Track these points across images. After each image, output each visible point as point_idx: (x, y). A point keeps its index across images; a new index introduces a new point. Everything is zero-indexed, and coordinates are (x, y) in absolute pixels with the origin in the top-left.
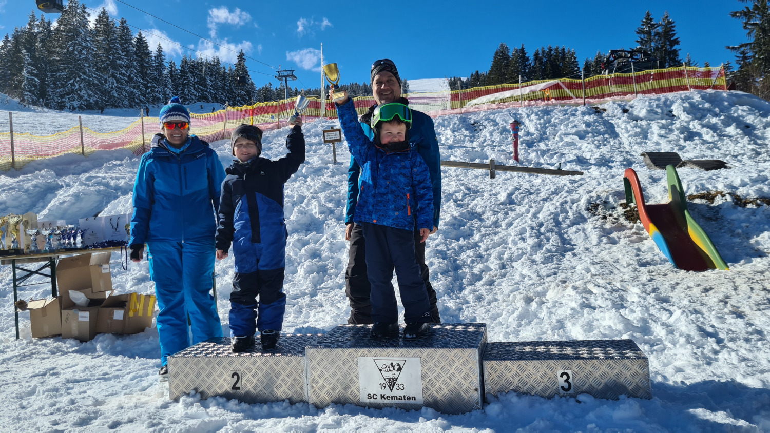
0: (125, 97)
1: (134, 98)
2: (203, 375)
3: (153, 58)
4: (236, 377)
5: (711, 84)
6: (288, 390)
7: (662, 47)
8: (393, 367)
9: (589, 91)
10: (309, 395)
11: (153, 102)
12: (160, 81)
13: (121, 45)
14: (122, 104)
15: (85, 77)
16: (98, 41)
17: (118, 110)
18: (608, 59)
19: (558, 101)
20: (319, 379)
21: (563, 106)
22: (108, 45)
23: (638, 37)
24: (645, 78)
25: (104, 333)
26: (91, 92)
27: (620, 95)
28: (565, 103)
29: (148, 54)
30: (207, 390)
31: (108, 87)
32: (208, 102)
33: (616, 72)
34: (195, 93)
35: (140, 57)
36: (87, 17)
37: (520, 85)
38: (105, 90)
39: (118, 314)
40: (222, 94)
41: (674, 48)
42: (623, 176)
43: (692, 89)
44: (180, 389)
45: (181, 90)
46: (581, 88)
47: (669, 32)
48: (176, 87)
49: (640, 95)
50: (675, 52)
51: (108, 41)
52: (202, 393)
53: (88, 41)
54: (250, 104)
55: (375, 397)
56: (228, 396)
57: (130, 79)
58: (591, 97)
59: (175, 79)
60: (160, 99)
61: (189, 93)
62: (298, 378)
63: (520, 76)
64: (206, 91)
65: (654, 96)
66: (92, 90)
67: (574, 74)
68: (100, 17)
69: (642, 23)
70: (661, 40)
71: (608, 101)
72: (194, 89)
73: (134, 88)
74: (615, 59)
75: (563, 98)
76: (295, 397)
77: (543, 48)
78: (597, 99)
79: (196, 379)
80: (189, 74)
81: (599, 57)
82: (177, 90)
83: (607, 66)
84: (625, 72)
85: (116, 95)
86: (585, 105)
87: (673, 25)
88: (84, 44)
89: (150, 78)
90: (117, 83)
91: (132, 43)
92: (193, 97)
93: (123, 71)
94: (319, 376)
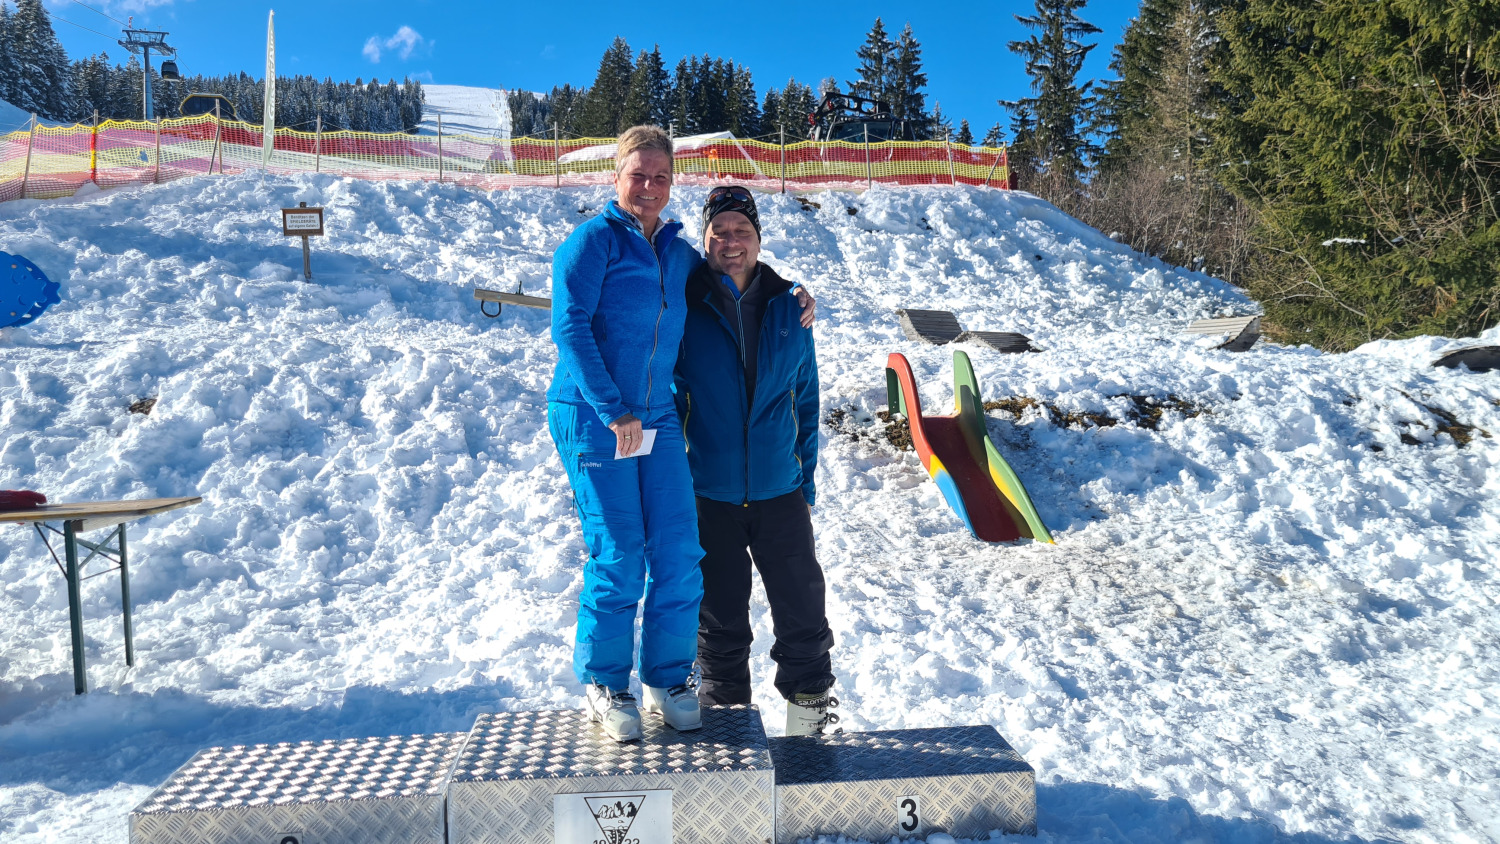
8: (621, 809)
9: (793, 168)
18: (821, 109)
23: (860, 63)
27: (843, 180)
33: (833, 133)
41: (917, 92)
43: (957, 183)
46: (777, 160)
47: (910, 60)
49: (875, 185)
58: (795, 179)
65: (899, 188)
71: (824, 189)
77: (694, 58)
78: (805, 184)
81: (793, 88)
86: (784, 192)
94: (475, 834)
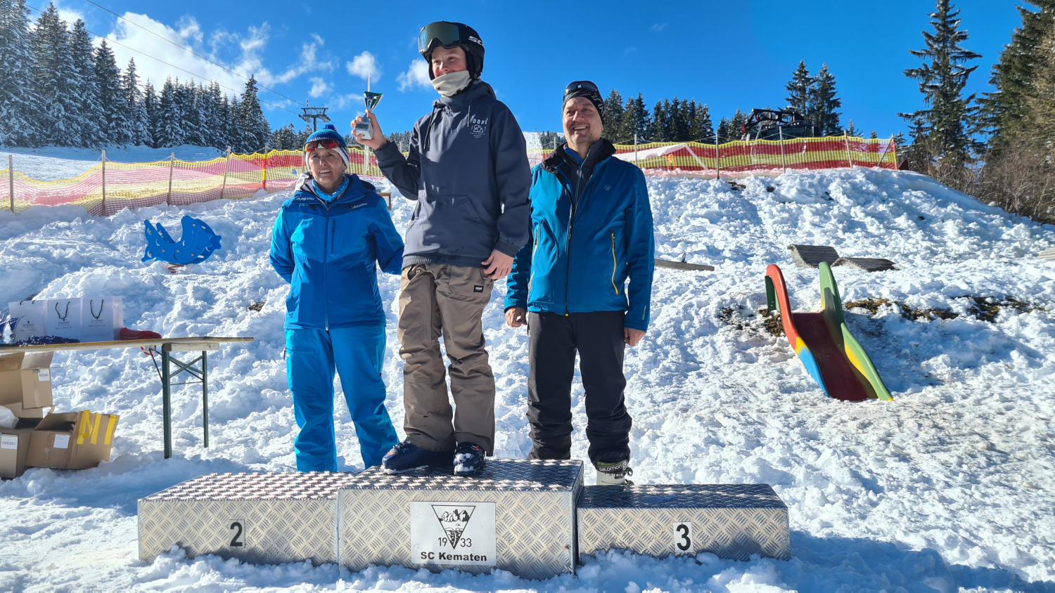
0: (77, 131)
1: (89, 134)
2: (190, 526)
3: (122, 79)
4: (236, 528)
5: (878, 160)
6: (310, 546)
7: (819, 108)
8: (458, 515)
9: (725, 161)
10: (341, 553)
11: (119, 141)
12: (129, 110)
13: (75, 56)
14: (72, 141)
15: (18, 99)
16: (40, 49)
17: (66, 149)
18: (750, 121)
19: (685, 172)
20: (355, 532)
21: (690, 179)
22: (56, 55)
23: (788, 94)
24: (796, 148)
25: (39, 467)
26: (25, 122)
27: (764, 168)
28: (693, 174)
29: (114, 73)
30: (194, 547)
31: (51, 116)
32: (199, 145)
33: (759, 137)
34: (181, 131)
35: (102, 75)
36: (25, 14)
37: (635, 147)
38: (47, 120)
39: (61, 441)
40: (221, 136)
41: (833, 111)
42: (764, 274)
43: (854, 166)
44: (155, 546)
45: (161, 126)
46: (714, 156)
47: (827, 90)
48: (153, 121)
49: (789, 170)
50: (834, 116)
51: (56, 50)
52: (187, 550)
53: (25, 48)
54: (262, 152)
55: (431, 556)
56: (224, 555)
57: (86, 106)
58: (727, 169)
59: (152, 110)
60: (129, 137)
61: (172, 130)
62: (326, 529)
63: (635, 136)
64: (197, 129)
65: (806, 171)
66: (26, 119)
67: (705, 137)
68: (45, 15)
69: (794, 76)
70: (817, 100)
71: (749, 175)
72: (180, 126)
73: (91, 119)
74: (759, 120)
75: (691, 168)
76: (321, 557)
77: (667, 100)
78: (734, 172)
79: (179, 531)
80: (174, 105)
81: (739, 116)
82: (155, 127)
83: (749, 130)
84: (771, 139)
85: (63, 129)
86: (718, 178)
87: (833, 81)
88: (19, 52)
89: (116, 107)
90: (66, 110)
91: (91, 56)
92: (178, 137)
93: (76, 95)
94: (356, 528)
